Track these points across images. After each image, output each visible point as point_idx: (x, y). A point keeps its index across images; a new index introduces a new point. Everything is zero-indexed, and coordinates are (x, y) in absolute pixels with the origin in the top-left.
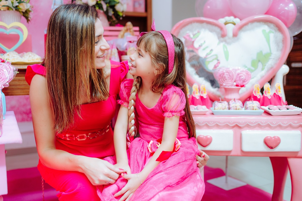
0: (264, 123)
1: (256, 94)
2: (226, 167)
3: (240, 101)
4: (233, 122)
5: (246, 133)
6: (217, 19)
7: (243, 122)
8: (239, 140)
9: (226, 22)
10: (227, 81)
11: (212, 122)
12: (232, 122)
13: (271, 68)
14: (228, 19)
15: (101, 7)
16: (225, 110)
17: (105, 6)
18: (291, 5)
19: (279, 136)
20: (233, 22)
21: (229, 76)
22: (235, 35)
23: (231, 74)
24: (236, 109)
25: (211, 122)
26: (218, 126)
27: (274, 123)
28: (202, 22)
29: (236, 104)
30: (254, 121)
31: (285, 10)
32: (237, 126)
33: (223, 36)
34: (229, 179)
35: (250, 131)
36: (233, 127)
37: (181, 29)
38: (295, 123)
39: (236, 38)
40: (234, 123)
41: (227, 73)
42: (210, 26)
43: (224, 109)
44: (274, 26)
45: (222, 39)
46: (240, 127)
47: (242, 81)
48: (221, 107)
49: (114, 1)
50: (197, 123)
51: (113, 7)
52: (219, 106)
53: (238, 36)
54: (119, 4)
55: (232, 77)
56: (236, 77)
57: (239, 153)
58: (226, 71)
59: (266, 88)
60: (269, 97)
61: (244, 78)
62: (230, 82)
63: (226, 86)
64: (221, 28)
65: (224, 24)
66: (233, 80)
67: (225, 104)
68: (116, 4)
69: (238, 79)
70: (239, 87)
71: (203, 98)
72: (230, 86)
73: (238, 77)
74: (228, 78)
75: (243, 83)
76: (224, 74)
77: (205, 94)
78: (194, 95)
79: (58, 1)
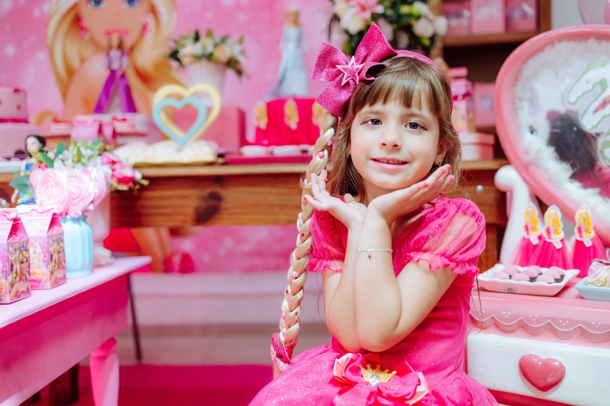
11: (568, 321)
25: (564, 320)
26: (584, 335)
48: (606, 278)
49: (410, 15)
50: (521, 318)
51: (408, 29)
52: (600, 275)
54: (422, 20)
68: (414, 21)
77: (588, 235)
78: (550, 238)
79: (292, 32)
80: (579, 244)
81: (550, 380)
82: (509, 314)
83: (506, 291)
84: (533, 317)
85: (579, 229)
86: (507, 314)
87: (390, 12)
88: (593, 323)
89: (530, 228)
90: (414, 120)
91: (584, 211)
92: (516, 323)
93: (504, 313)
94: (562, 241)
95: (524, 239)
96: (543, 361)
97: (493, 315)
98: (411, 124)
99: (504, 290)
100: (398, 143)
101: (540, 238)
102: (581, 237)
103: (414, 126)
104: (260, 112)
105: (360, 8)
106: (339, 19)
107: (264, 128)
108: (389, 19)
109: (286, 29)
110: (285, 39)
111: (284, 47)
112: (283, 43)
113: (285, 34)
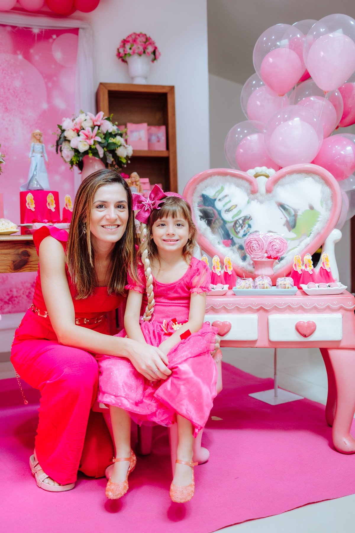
0: (295, 305)
1: (296, 269)
2: (275, 374)
3: (269, 278)
4: (257, 304)
5: (273, 317)
6: (245, 170)
7: (270, 304)
8: (265, 327)
9: (257, 173)
10: (256, 252)
12: (255, 304)
13: (318, 233)
14: (258, 169)
15: (95, 153)
16: (250, 289)
17: (101, 152)
18: (349, 148)
19: (314, 321)
20: (266, 173)
21: (258, 245)
22: (269, 191)
23: (260, 243)
24: (264, 288)
25: (230, 304)
26: (238, 309)
27: (308, 304)
28: (225, 174)
29: (263, 280)
30: (283, 303)
31: (342, 154)
32: (262, 309)
33: (254, 192)
34: (279, 390)
35: (281, 315)
36: (258, 310)
37: (198, 184)
38: (334, 305)
39: (270, 195)
40: (258, 304)
41: (256, 242)
42: (235, 179)
43: (248, 288)
44: (320, 178)
45: (252, 196)
46: (266, 311)
47: (275, 252)
48: (244, 286)
49: (115, 144)
50: (212, 305)
51: (113, 152)
52: (242, 284)
53: (273, 192)
54: (122, 147)
55: (262, 247)
56: (267, 246)
57: (266, 344)
58: (253, 239)
59: (307, 260)
60: (310, 272)
61: (278, 247)
62: (260, 253)
63: (254, 258)
64: (251, 183)
65: (253, 177)
66: (263, 251)
67: (250, 281)
68: (118, 147)
69: (270, 249)
70: (272, 259)
71: (228, 274)
72: (260, 258)
73: (270, 246)
74: (257, 247)
75: (277, 253)
76: (251, 243)
77: (230, 269)
78: (215, 271)
79: (38, 147)
80: (226, 274)
81: (226, 330)
84: (217, 304)
85: (226, 267)
87: (103, 141)
88: (242, 304)
90: (179, 223)
91: (228, 258)
92: (209, 308)
94: (220, 272)
96: (222, 323)
102: (227, 270)
103: (178, 225)
104: (30, 200)
105: (85, 137)
106: (69, 141)
107: (33, 210)
108: (103, 145)
109: (34, 145)
110: (33, 151)
111: (34, 156)
112: (32, 154)
113: (33, 147)
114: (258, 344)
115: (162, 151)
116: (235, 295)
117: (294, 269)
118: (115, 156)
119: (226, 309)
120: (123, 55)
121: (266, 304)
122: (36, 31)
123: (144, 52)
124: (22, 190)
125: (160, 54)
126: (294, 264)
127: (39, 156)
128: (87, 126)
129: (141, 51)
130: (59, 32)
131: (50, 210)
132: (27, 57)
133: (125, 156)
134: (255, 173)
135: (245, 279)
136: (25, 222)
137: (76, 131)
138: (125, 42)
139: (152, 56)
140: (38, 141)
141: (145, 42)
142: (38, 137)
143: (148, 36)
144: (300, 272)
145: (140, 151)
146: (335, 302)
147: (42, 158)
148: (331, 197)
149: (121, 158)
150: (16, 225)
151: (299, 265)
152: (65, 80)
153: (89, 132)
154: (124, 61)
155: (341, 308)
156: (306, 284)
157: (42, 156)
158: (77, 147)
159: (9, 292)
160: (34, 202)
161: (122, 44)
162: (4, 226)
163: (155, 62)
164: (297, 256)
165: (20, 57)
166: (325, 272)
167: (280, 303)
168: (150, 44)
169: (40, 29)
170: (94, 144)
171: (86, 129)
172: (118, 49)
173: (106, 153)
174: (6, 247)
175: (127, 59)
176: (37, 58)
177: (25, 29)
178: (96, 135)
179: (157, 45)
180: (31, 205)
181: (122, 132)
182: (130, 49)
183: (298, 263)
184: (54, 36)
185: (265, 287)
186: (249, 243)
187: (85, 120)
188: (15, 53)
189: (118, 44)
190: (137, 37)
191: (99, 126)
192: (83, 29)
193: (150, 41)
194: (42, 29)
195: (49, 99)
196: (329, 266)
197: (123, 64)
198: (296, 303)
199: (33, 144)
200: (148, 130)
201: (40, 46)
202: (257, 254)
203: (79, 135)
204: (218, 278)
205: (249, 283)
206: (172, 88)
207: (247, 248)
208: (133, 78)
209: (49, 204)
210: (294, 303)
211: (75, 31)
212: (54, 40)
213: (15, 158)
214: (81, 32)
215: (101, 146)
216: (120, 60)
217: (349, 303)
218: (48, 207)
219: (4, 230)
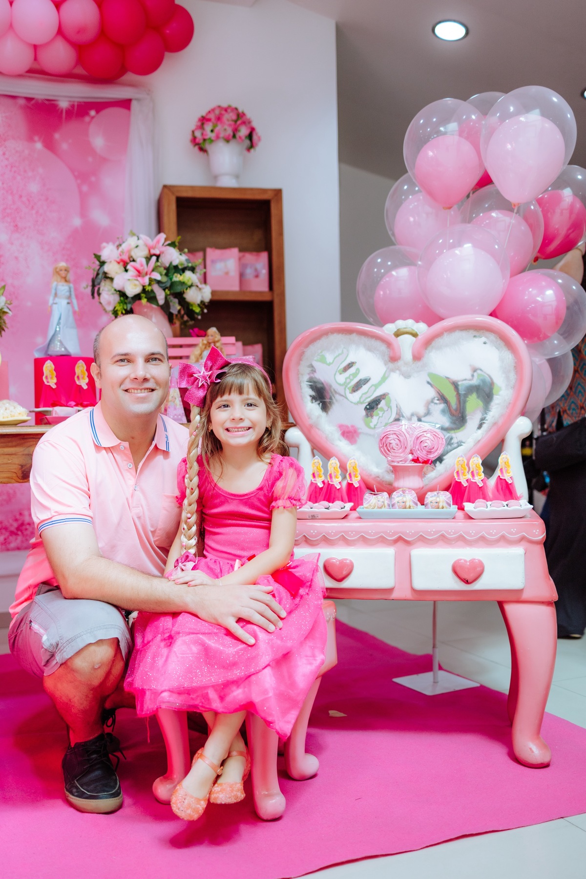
0: (452, 533)
1: (459, 479)
2: (434, 647)
3: (413, 492)
4: (393, 531)
5: (419, 553)
6: (380, 325)
7: (413, 532)
8: (406, 568)
9: (398, 330)
10: (396, 453)
11: (354, 533)
12: (390, 532)
13: (495, 424)
14: (401, 324)
15: (152, 298)
16: (383, 509)
17: (161, 296)
19: (481, 559)
20: (413, 330)
21: (398, 441)
22: (417, 357)
23: (401, 438)
24: (405, 508)
25: (352, 532)
26: (365, 540)
27: (472, 533)
28: (349, 332)
29: (405, 496)
30: (434, 530)
33: (394, 359)
34: (441, 673)
35: (430, 549)
36: (396, 541)
37: (307, 346)
39: (419, 364)
40: (395, 533)
41: (395, 436)
42: (364, 339)
43: (381, 508)
44: (497, 338)
45: (391, 365)
46: (407, 543)
47: (425, 452)
48: (375, 503)
49: (182, 283)
50: (324, 534)
51: (180, 296)
52: (371, 502)
53: (425, 360)
54: (193, 288)
55: (404, 445)
56: (412, 442)
57: (408, 594)
58: (391, 432)
59: (474, 465)
60: (478, 484)
61: (430, 444)
62: (401, 453)
63: (393, 461)
64: (389, 344)
65: (393, 336)
66: (406, 450)
67: (383, 497)
68: (187, 289)
69: (417, 447)
70: (420, 463)
71: (352, 486)
72: (401, 461)
73: (416, 443)
74: (397, 445)
75: (427, 454)
76: (388, 438)
77: (356, 479)
78: (332, 481)
79: (64, 288)
80: (350, 485)
81: (345, 573)
82: (316, 532)
83: (310, 518)
84: (332, 532)
85: (350, 475)
86: (314, 532)
87: (164, 279)
88: (370, 532)
89: (316, 475)
90: (249, 402)
91: (353, 461)
92: (320, 538)
93: (312, 531)
94: (340, 483)
95: (312, 483)
96: (340, 560)
97: (304, 534)
98: (248, 404)
99: (309, 517)
100: (242, 417)
101: (323, 482)
102: (351, 480)
104: (50, 371)
105: (136, 273)
106: (112, 279)
107: (54, 387)
108: (164, 285)
109: (57, 285)
110: (56, 295)
111: (56, 304)
112: (54, 299)
113: (56, 289)
114: (395, 595)
115: (261, 293)
116: (360, 518)
117: (455, 479)
118: (183, 302)
119: (345, 540)
120: (201, 141)
121: (408, 532)
122: (64, 104)
123: (234, 136)
124: (38, 355)
125: (259, 139)
126: (456, 471)
127: (64, 302)
128: (140, 255)
129: (229, 135)
130: (100, 106)
131: (80, 387)
132: (50, 145)
133: (199, 302)
134: (396, 330)
135: (376, 493)
136: (42, 404)
137: (122, 264)
138: (204, 120)
139: (248, 142)
140: (63, 280)
141: (236, 121)
142: (63, 273)
143: (240, 110)
144: (465, 484)
145: (227, 293)
146: (514, 530)
147: (69, 306)
148: (515, 367)
149: (192, 305)
150: (27, 410)
151: (463, 473)
152: (108, 181)
153: (142, 265)
154: (202, 150)
155: (523, 539)
156: (473, 502)
157: (68, 303)
158: (124, 288)
159: (18, 517)
160: (55, 374)
161: (199, 124)
162: (7, 411)
163: (252, 150)
164: (461, 459)
165: (39, 145)
166: (504, 485)
167: (429, 530)
168: (244, 123)
169: (70, 101)
170: (150, 284)
171: (138, 260)
172: (193, 132)
173: (168, 297)
174: (10, 444)
175: (207, 146)
176: (65, 146)
177: (47, 102)
178: (153, 270)
179: (254, 124)
180: (51, 379)
181: (194, 265)
182: (212, 131)
183: (462, 470)
184: (93, 113)
185: (408, 506)
186: (384, 439)
187: (135, 246)
188: (30, 139)
189: (193, 123)
190: (223, 112)
191: (158, 256)
192: (138, 100)
193: (244, 119)
194: (74, 102)
195: (84, 211)
196: (511, 474)
197: (202, 154)
198: (453, 531)
199: (54, 284)
200: (240, 259)
201: (71, 127)
202: (397, 455)
203: (126, 271)
204: (337, 491)
205: (382, 500)
206: (278, 193)
207: (381, 446)
208: (216, 177)
209: (78, 377)
210: (450, 531)
211: (126, 104)
212: (93, 118)
213: (29, 304)
214: (134, 104)
215: (161, 287)
216: (197, 147)
217: (534, 531)
218: (78, 383)
219: (8, 418)
